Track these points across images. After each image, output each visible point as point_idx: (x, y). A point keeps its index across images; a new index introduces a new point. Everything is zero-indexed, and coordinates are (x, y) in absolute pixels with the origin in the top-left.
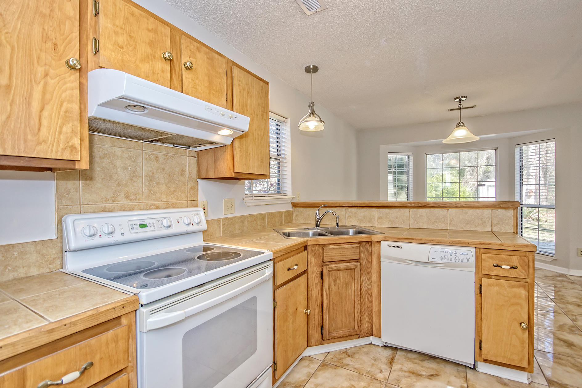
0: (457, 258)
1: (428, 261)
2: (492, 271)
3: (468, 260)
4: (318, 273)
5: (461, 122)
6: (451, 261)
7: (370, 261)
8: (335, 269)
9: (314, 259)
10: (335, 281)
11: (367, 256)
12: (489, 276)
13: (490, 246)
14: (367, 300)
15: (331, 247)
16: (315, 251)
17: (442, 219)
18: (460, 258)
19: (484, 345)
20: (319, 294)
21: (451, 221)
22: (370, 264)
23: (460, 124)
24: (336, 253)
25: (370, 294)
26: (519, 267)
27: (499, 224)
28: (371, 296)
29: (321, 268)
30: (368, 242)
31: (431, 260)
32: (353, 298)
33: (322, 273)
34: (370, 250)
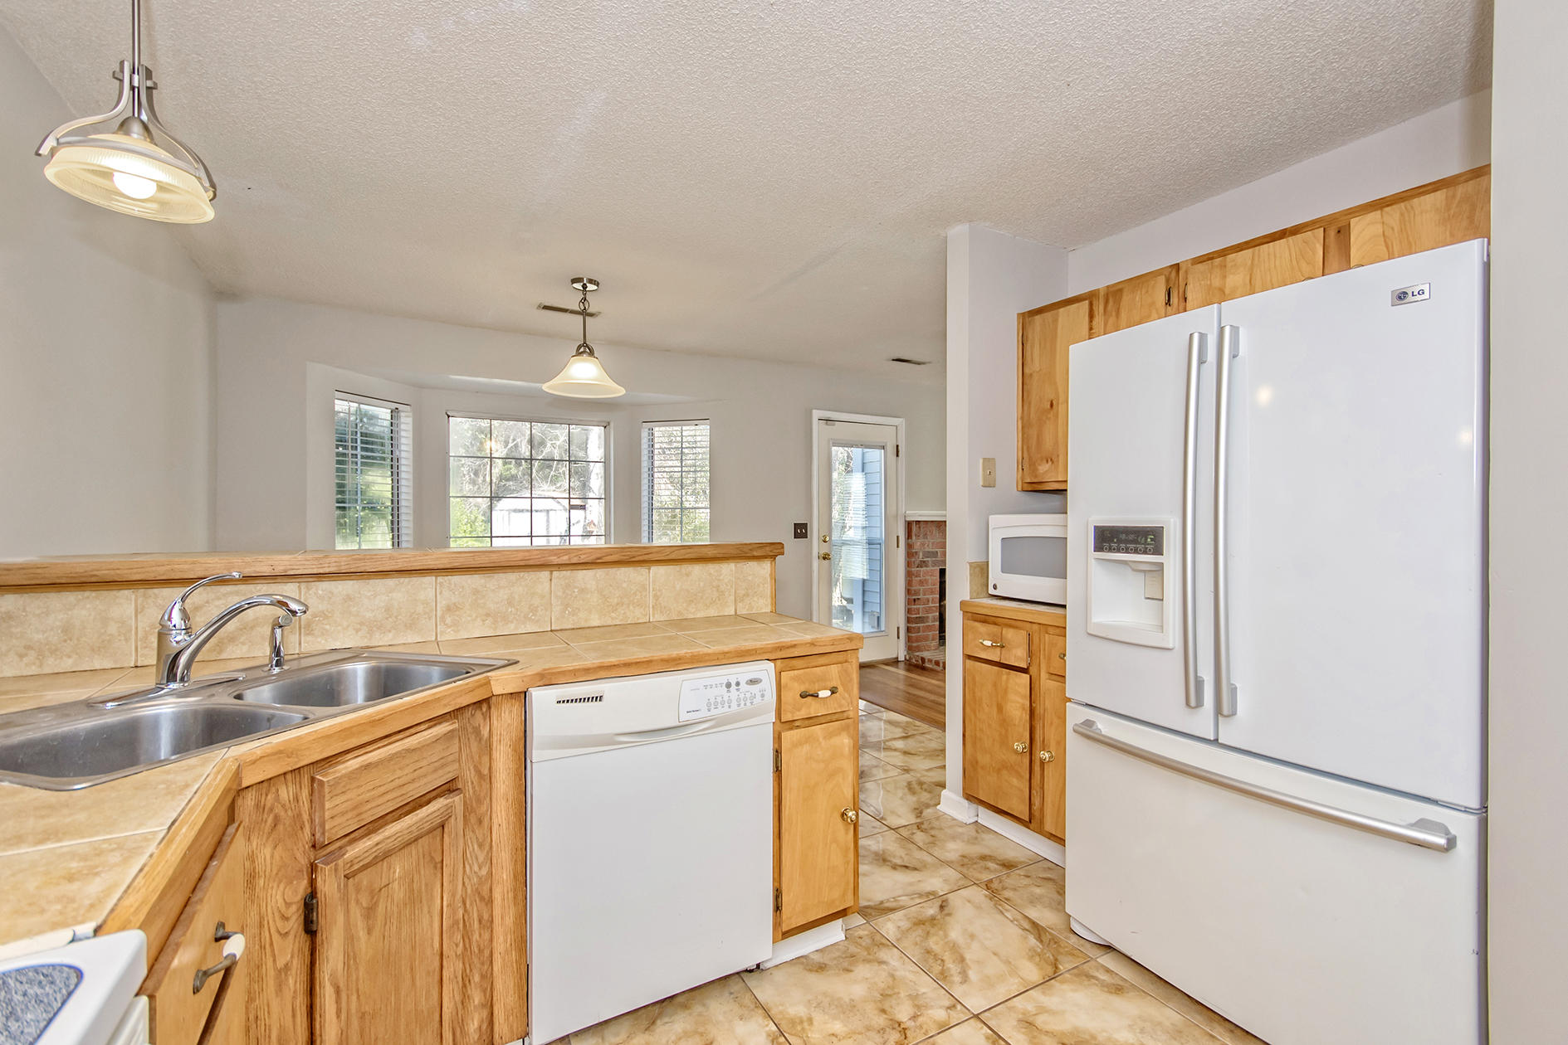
0: (742, 696)
1: (678, 724)
2: (799, 710)
3: (763, 696)
4: (294, 908)
5: (585, 345)
6: (729, 707)
7: (486, 772)
8: (371, 858)
9: (267, 851)
10: (369, 912)
11: (476, 757)
12: (791, 724)
13: (793, 650)
14: (476, 923)
15: (352, 764)
16: (278, 810)
17: (635, 594)
18: (748, 695)
19: (785, 898)
20: (294, 1016)
21: (656, 597)
22: (486, 786)
23: (585, 349)
24: (377, 783)
25: (486, 897)
26: (840, 689)
27: (748, 595)
28: (490, 902)
29: (305, 883)
30: (479, 703)
31: (685, 717)
32: (437, 945)
33: (310, 906)
34: (485, 732)
